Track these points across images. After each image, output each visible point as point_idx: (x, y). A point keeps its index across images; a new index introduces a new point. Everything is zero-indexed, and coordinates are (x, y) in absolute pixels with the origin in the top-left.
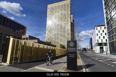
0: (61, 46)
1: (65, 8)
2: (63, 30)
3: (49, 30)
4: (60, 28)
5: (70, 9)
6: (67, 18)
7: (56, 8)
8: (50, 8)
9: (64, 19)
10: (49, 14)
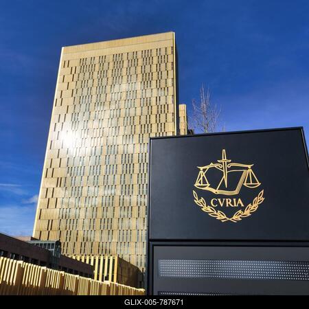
0: (125, 273)
1: (148, 67)
2: (135, 176)
3: (61, 172)
4: (120, 167)
5: (172, 74)
6: (158, 116)
7: (102, 64)
8: (75, 63)
9: (143, 118)
10: (67, 93)
